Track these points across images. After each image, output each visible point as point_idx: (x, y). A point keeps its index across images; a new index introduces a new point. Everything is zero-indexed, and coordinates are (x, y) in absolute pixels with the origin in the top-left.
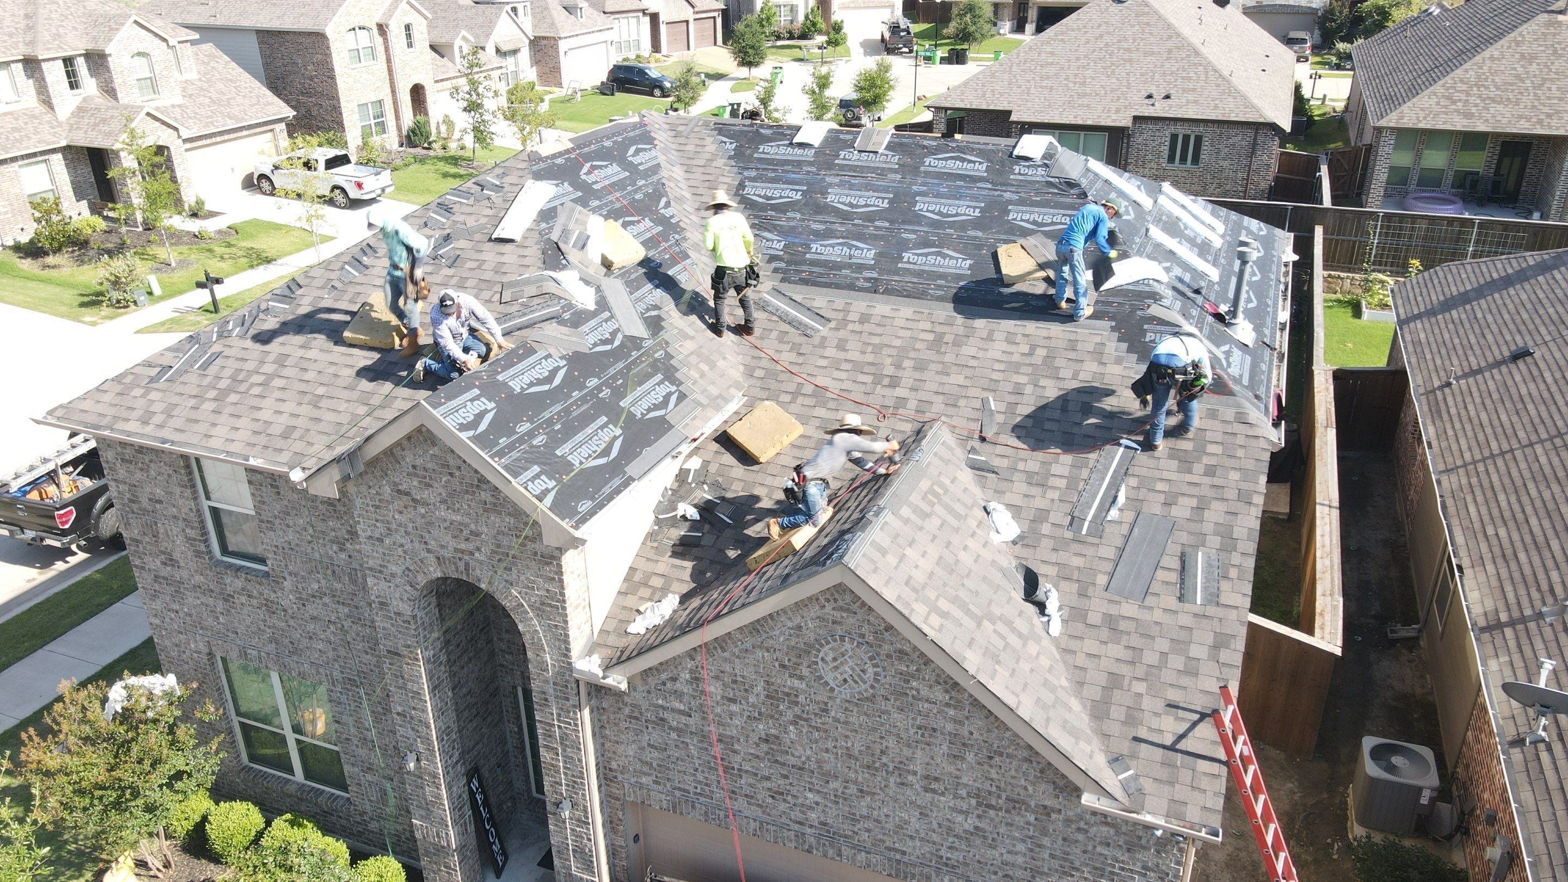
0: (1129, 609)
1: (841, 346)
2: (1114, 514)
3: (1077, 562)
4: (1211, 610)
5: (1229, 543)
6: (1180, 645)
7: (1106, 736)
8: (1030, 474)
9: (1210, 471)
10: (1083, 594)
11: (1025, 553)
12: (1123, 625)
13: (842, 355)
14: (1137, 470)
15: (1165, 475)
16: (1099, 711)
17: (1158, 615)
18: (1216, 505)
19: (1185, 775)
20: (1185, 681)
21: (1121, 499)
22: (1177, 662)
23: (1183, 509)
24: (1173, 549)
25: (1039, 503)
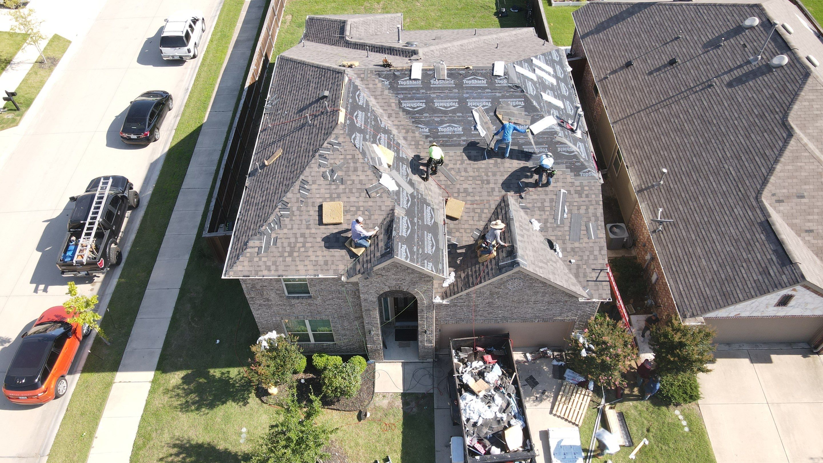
0: (577, 245)
1: (466, 170)
2: (565, 216)
3: (560, 233)
4: (597, 240)
5: (597, 220)
6: (591, 252)
7: (580, 282)
8: (539, 207)
9: (587, 196)
10: (564, 243)
11: (545, 234)
12: (577, 250)
13: (467, 174)
14: (568, 200)
15: (576, 200)
16: (577, 276)
17: (584, 245)
18: (591, 207)
19: (600, 287)
20: (595, 262)
21: (566, 211)
22: (592, 257)
23: (582, 211)
24: (583, 223)
25: (544, 217)
